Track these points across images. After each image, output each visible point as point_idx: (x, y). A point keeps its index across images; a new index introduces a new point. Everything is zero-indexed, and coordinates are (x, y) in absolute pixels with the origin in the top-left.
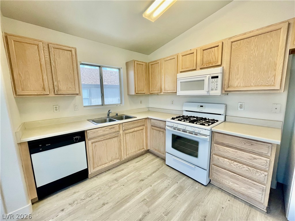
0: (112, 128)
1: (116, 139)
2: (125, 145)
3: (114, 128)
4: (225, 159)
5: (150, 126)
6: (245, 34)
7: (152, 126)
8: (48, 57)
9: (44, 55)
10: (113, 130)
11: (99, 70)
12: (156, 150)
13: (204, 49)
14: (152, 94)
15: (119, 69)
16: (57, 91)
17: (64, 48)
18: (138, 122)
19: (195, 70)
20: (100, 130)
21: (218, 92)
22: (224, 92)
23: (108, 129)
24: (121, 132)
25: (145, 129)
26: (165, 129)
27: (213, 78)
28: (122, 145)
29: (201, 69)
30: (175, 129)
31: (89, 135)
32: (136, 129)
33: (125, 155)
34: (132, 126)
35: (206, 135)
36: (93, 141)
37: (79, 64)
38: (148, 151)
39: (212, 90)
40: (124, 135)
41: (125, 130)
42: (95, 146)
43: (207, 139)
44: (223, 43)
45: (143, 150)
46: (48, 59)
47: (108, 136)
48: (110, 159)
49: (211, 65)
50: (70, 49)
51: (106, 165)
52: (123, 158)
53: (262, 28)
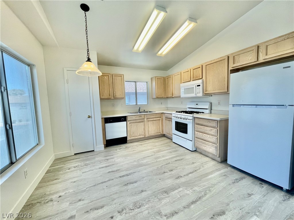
0: (140, 116)
1: (142, 123)
2: (147, 127)
3: (141, 116)
4: (200, 133)
5: (165, 118)
6: (211, 61)
7: (166, 118)
8: (112, 80)
9: (111, 79)
10: (141, 118)
11: (135, 84)
12: (168, 133)
13: (194, 69)
14: (167, 98)
15: (147, 82)
16: (115, 97)
17: (119, 75)
18: (156, 115)
19: (190, 81)
20: (134, 117)
21: (200, 95)
22: (204, 94)
23: (138, 117)
24: (145, 120)
25: (161, 120)
26: (172, 119)
27: (198, 86)
28: (146, 127)
29: (193, 80)
30: (176, 118)
31: (128, 119)
32: (155, 119)
33: (148, 134)
34: (152, 117)
35: (190, 120)
36: (130, 122)
37: (124, 81)
38: (164, 136)
39: (198, 93)
40: (147, 122)
41: (148, 119)
42: (131, 125)
43: (191, 122)
44: (202, 65)
45: (160, 134)
46: (112, 82)
47: (138, 121)
48: (139, 135)
49: (197, 78)
50: (121, 75)
51: (136, 137)
52: (146, 136)
53: (218, 59)
